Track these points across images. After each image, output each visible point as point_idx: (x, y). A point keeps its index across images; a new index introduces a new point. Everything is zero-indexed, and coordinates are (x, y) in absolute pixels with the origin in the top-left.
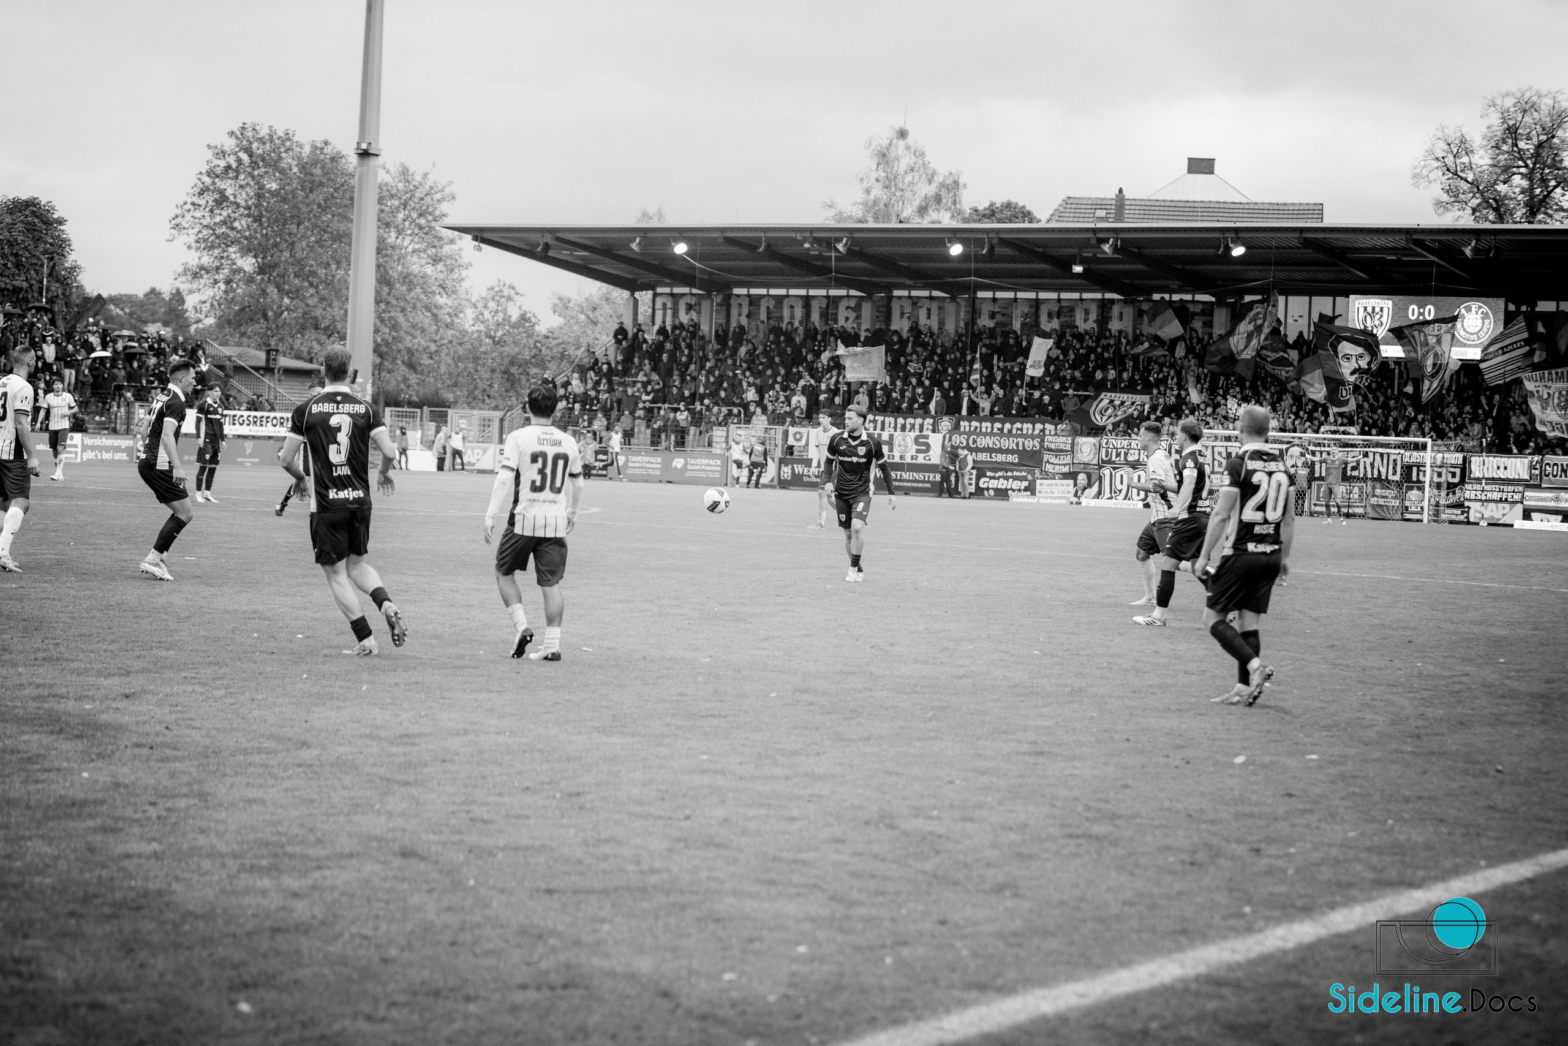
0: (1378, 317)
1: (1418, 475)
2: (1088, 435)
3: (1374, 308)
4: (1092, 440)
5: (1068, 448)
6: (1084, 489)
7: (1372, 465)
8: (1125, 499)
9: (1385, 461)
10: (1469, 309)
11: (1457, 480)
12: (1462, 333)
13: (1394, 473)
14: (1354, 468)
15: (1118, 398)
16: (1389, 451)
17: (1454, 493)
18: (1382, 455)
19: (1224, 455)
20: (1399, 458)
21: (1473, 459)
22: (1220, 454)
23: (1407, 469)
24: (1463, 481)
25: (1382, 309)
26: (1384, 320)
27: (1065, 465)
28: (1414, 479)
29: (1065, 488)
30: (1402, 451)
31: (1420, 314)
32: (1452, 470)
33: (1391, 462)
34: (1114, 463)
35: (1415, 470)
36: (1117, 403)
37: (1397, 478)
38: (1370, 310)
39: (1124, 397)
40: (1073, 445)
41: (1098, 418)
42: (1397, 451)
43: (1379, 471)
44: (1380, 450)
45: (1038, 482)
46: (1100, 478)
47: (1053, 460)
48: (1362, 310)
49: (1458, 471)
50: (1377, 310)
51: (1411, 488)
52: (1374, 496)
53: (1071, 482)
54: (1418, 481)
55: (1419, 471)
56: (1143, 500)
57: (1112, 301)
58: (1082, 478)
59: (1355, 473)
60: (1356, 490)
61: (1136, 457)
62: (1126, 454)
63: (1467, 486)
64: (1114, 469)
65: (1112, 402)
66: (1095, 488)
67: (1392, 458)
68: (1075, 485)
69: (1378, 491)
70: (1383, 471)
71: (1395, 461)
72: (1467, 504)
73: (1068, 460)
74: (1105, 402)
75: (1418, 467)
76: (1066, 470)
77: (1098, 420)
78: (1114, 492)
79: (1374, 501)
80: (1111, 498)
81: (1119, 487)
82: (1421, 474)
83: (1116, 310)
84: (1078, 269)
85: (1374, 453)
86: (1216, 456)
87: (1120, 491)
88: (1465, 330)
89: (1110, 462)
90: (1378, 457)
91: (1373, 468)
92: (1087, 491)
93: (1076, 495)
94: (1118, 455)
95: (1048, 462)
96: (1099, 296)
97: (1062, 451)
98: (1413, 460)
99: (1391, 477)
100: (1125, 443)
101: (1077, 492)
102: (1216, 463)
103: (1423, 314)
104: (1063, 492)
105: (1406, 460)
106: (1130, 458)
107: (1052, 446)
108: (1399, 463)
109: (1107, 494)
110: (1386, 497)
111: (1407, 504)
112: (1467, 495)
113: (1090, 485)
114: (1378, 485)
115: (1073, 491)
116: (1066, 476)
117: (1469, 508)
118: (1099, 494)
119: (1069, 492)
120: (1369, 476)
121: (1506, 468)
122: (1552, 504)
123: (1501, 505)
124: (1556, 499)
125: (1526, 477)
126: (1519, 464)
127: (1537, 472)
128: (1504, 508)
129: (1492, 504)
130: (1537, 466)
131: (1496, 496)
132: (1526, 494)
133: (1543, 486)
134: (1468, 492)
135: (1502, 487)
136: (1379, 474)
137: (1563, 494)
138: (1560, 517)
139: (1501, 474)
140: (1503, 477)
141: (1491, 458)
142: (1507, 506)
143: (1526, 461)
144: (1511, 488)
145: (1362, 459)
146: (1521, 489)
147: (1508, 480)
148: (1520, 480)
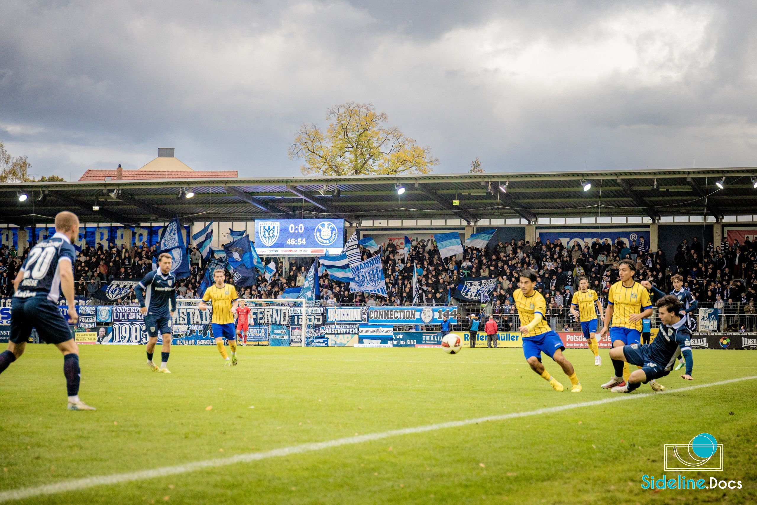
0: (272, 231)
1: (298, 320)
2: (105, 305)
3: (269, 227)
4: (108, 308)
5: (93, 313)
6: (103, 337)
7: (271, 315)
8: (128, 341)
9: (279, 314)
10: (323, 226)
11: (320, 323)
12: (320, 239)
13: (284, 320)
14: (261, 319)
15: (122, 283)
16: (281, 307)
17: (319, 330)
18: (277, 310)
19: (185, 314)
20: (287, 311)
21: (329, 310)
22: (183, 313)
23: (292, 317)
24: (324, 323)
25: (274, 228)
26: (275, 233)
27: (92, 323)
28: (296, 323)
29: (93, 337)
30: (289, 308)
31: (296, 229)
32: (317, 317)
33: (282, 314)
34: (121, 321)
35: (296, 318)
36: (121, 286)
37: (286, 323)
38: (267, 228)
39: (126, 283)
40: (96, 311)
41: (111, 295)
42: (286, 308)
43: (275, 319)
44: (276, 307)
45: (76, 334)
46: (113, 330)
47: (84, 320)
48: (262, 228)
49: (321, 317)
50: (271, 228)
51: (295, 329)
52: (273, 334)
53: (96, 333)
54: (298, 324)
55: (298, 318)
56: (139, 342)
57: (117, 228)
58: (102, 330)
59: (262, 321)
60: (263, 331)
61: (134, 317)
62: (128, 316)
63: (326, 326)
64: (121, 324)
65: (118, 286)
66: (110, 336)
67: (283, 311)
68: (98, 335)
69: (275, 331)
70: (278, 319)
71: (284, 313)
72: (326, 336)
73: (93, 320)
74: (114, 286)
75: (298, 316)
76: (92, 326)
77: (111, 297)
78: (121, 339)
79: (274, 337)
80: (120, 341)
81: (124, 335)
82: (300, 320)
83: (119, 233)
84: (96, 208)
85: (272, 309)
86: (181, 315)
87: (125, 337)
88: (322, 238)
89: (119, 320)
90: (275, 312)
91: (272, 317)
92: (105, 338)
93: (99, 341)
94: (123, 316)
95: (81, 322)
96: (109, 225)
97: (89, 315)
98: (295, 312)
99: (282, 323)
100: (127, 309)
101: (99, 339)
102: (181, 319)
103: (297, 229)
104: (91, 339)
105: (292, 312)
106: (130, 318)
107: (84, 312)
108: (287, 314)
109: (117, 340)
110: (280, 334)
111: (292, 337)
112: (326, 332)
113: (107, 334)
114: (275, 327)
115: (97, 338)
116: (92, 330)
117: (328, 338)
118: (112, 340)
119: (94, 339)
120: (270, 322)
121: (348, 315)
122: (375, 334)
123: (346, 336)
124: (378, 331)
125: (360, 319)
126: (355, 312)
127: (366, 316)
128: (348, 338)
129: (341, 336)
130: (366, 313)
131: (343, 330)
132: (360, 329)
133: (369, 324)
134: (327, 329)
135: (346, 326)
136: (276, 321)
137: (381, 328)
138: (380, 341)
139: (345, 318)
140: (346, 320)
141: (339, 309)
142: (349, 336)
143: (359, 310)
144: (351, 326)
145: (266, 313)
146: (357, 326)
147: (349, 321)
148: (356, 321)
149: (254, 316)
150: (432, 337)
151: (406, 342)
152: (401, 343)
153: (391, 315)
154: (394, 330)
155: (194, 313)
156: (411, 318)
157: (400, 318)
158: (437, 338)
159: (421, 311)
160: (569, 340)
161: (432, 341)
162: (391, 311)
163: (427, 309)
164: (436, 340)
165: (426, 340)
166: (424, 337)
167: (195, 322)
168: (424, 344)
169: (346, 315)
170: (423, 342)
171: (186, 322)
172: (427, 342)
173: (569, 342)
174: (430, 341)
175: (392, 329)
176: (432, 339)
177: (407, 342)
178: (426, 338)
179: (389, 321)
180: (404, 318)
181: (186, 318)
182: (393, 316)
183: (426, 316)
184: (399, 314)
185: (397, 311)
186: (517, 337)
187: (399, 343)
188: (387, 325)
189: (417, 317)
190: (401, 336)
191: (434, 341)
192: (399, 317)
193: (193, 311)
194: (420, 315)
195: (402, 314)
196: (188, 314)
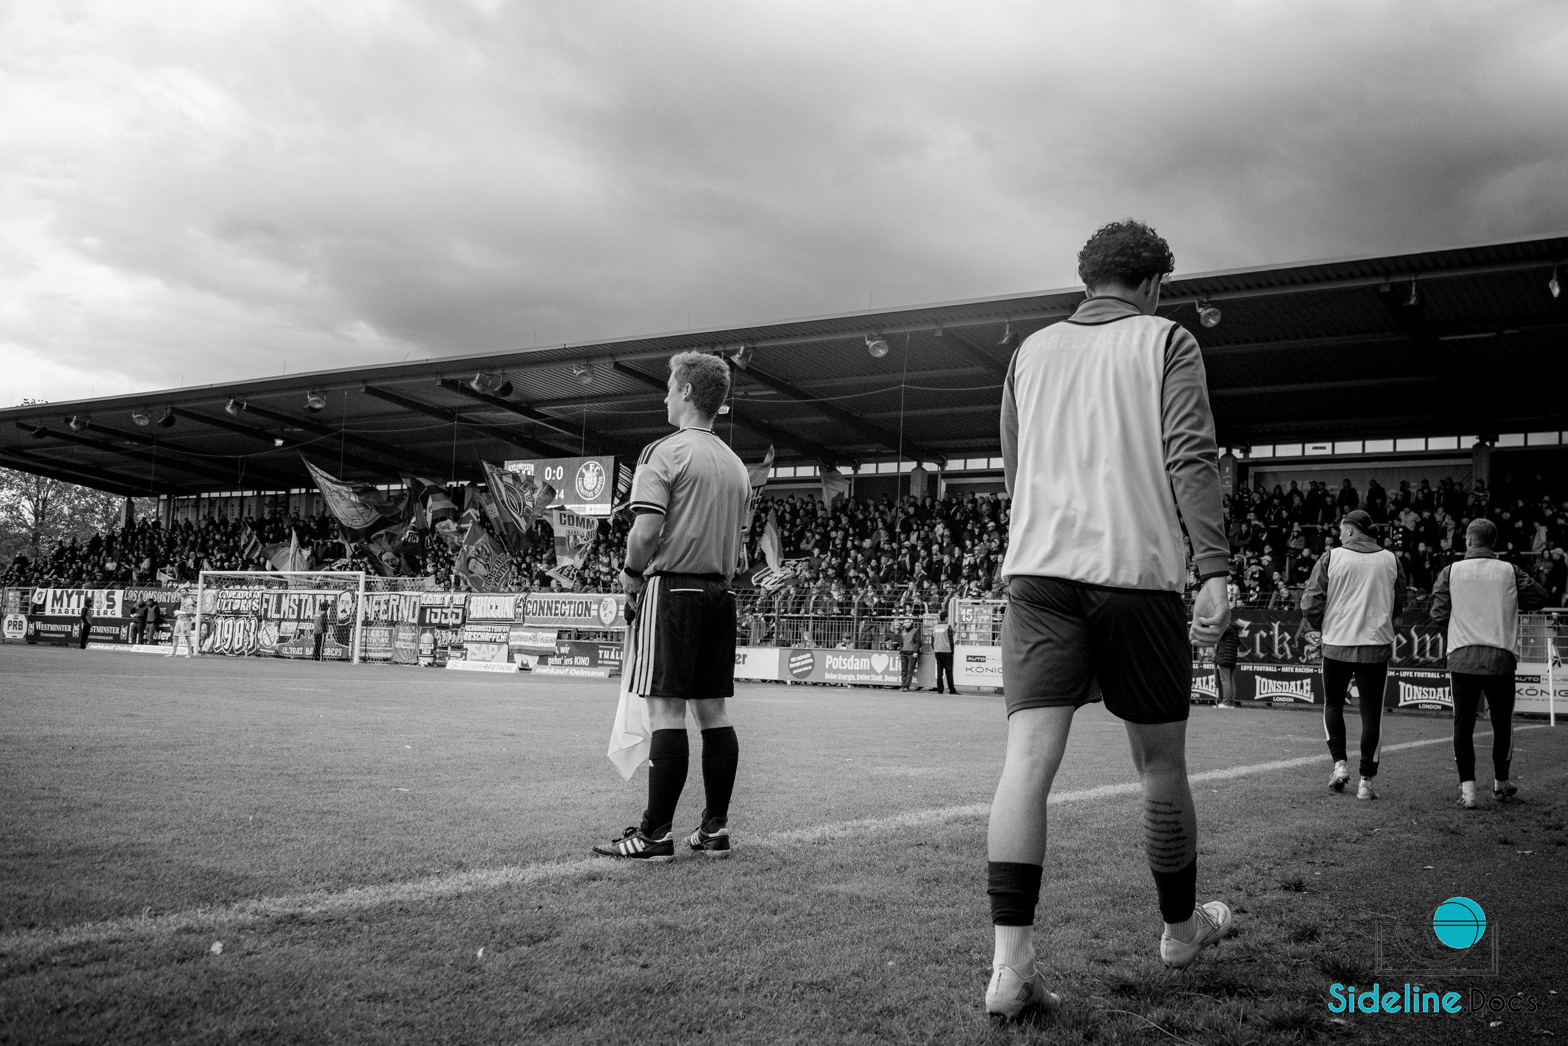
1: (432, 618)
7: (398, 606)
9: (407, 604)
11: (459, 621)
13: (414, 617)
14: (384, 612)
17: (456, 634)
19: (297, 602)
20: (418, 600)
21: (473, 599)
23: (423, 611)
24: (464, 621)
28: (427, 621)
30: (422, 594)
32: (456, 610)
33: (412, 604)
35: (428, 611)
37: (415, 621)
42: (418, 594)
49: (460, 611)
51: (425, 631)
52: (398, 639)
54: (430, 623)
55: (431, 612)
59: (385, 617)
60: (387, 634)
63: (467, 627)
67: (413, 599)
69: (401, 635)
70: (404, 613)
71: (415, 603)
72: (465, 646)
75: (431, 608)
79: (398, 645)
82: (435, 616)
87: (227, 640)
90: (403, 601)
91: (398, 610)
98: (428, 602)
99: (408, 620)
102: (291, 610)
105: (424, 601)
108: (417, 605)
110: (405, 640)
111: (421, 647)
112: (465, 637)
114: (401, 628)
117: (466, 649)
120: (395, 619)
121: (496, 607)
122: (529, 644)
123: (491, 646)
124: (534, 639)
125: (512, 616)
126: (507, 602)
127: (520, 610)
128: (493, 650)
129: (484, 646)
130: (521, 605)
131: (487, 637)
132: (511, 633)
133: (525, 625)
134: (467, 633)
135: (493, 627)
136: (402, 617)
137: (540, 633)
138: (537, 658)
139: (494, 614)
140: (494, 617)
141: (486, 597)
142: (495, 647)
143: (513, 598)
144: (499, 628)
145: (392, 602)
146: (508, 628)
147: (499, 619)
148: (507, 620)
149: (376, 608)
150: (613, 653)
151: (573, 660)
152: (568, 661)
153: (556, 608)
154: (559, 637)
155: (306, 601)
156: (585, 615)
157: (569, 615)
158: (619, 656)
159: (600, 602)
160: (830, 665)
161: (612, 660)
162: (557, 602)
163: (609, 600)
164: (618, 658)
165: (603, 659)
166: (601, 652)
167: (306, 617)
168: (600, 665)
169: (494, 608)
170: (600, 662)
171: (295, 617)
172: (605, 662)
173: (831, 670)
174: (609, 660)
175: (556, 635)
176: (612, 657)
177: (576, 660)
178: (603, 654)
179: (552, 621)
180: (574, 615)
181: (296, 608)
182: (559, 611)
183: (608, 611)
184: (568, 606)
185: (564, 602)
186: (745, 656)
187: (563, 661)
188: (549, 628)
189: (594, 613)
190: (565, 650)
191: (615, 660)
192: (567, 613)
193: (306, 597)
194: (598, 610)
195: (572, 607)
196: (300, 601)
